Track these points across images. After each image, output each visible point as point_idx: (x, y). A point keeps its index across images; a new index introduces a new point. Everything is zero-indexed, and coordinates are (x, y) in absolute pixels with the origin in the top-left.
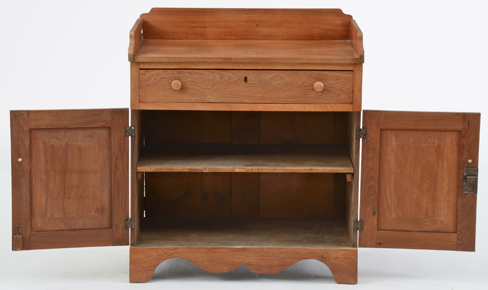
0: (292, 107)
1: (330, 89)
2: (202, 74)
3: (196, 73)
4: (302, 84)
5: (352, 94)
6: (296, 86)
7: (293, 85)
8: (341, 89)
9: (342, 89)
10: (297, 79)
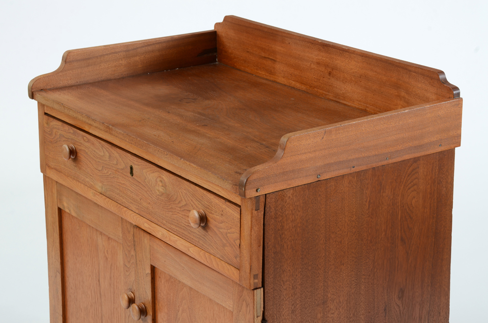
0: (176, 241)
1: (215, 229)
2: (93, 144)
3: (89, 141)
4: (185, 205)
5: (238, 250)
6: (180, 205)
7: (177, 202)
8: (226, 234)
9: (228, 235)
10: (181, 193)
